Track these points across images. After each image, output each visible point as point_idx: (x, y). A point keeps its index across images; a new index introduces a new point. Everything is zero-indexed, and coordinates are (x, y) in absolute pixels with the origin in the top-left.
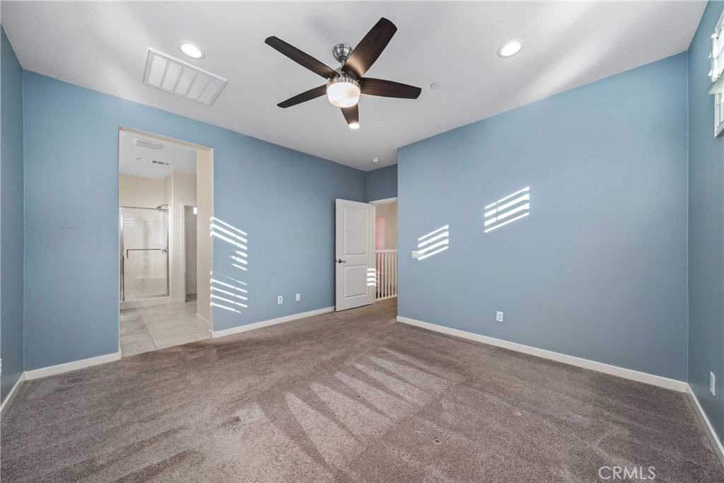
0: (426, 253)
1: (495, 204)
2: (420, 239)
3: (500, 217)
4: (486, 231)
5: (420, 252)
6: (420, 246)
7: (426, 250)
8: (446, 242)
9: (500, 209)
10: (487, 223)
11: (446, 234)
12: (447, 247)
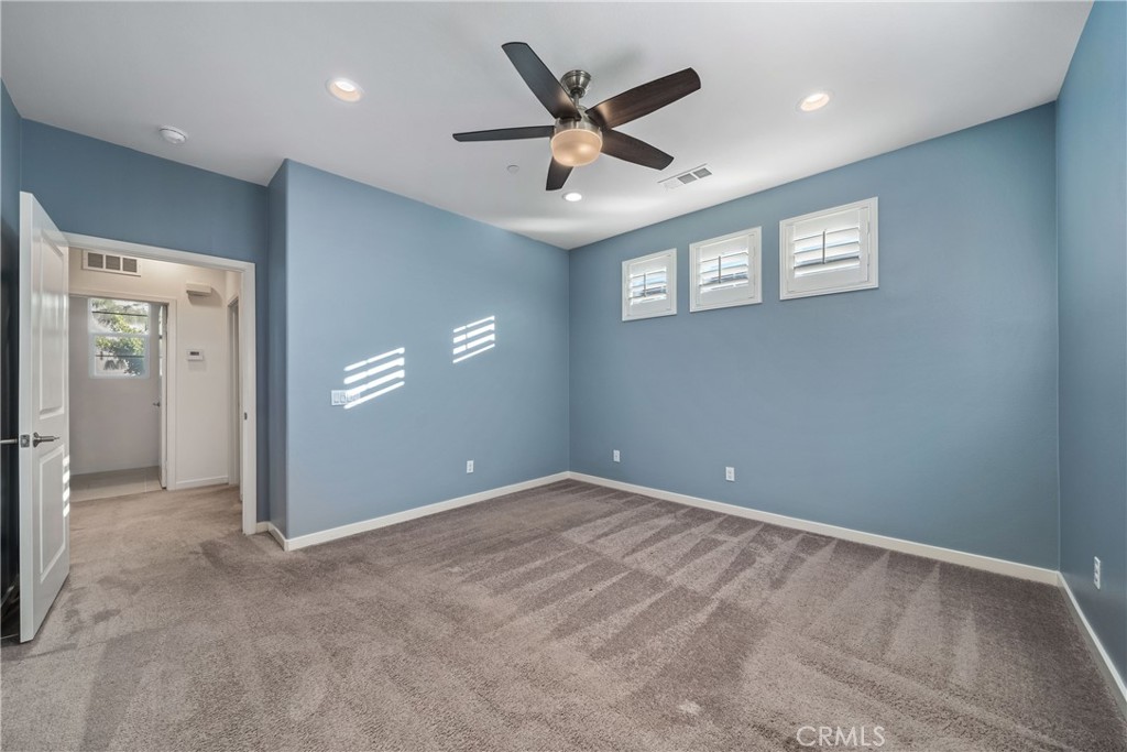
0: (363, 394)
1: (464, 328)
2: (349, 368)
3: (470, 345)
4: (455, 361)
5: (350, 393)
6: (348, 381)
7: (363, 388)
8: (401, 374)
9: (470, 335)
10: (456, 351)
11: (401, 362)
12: (402, 384)
